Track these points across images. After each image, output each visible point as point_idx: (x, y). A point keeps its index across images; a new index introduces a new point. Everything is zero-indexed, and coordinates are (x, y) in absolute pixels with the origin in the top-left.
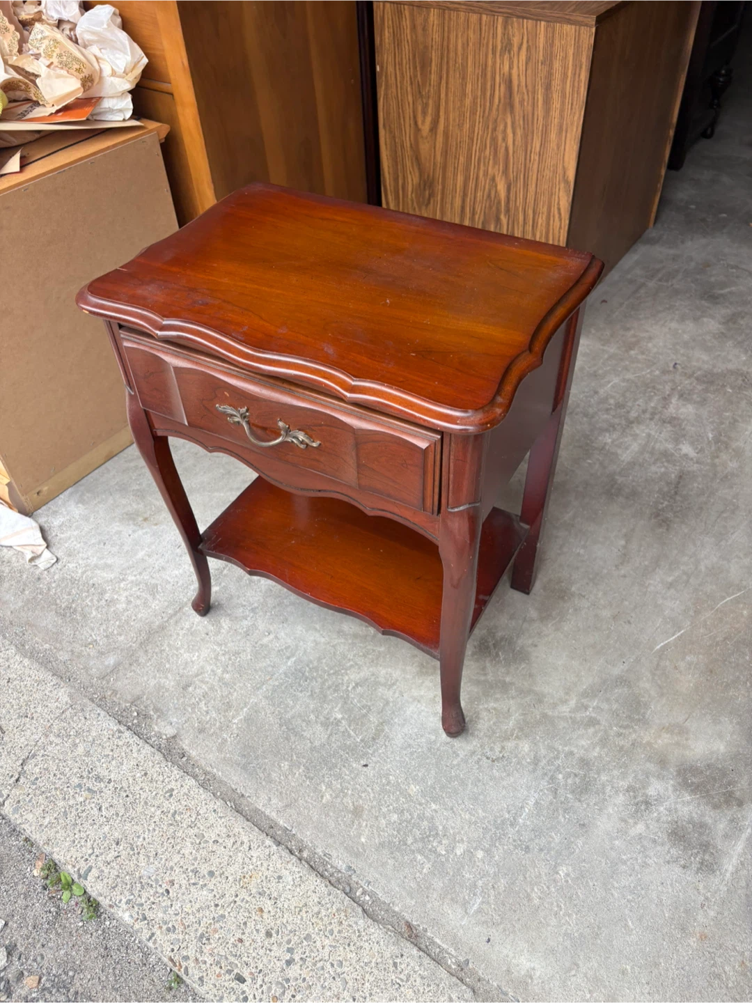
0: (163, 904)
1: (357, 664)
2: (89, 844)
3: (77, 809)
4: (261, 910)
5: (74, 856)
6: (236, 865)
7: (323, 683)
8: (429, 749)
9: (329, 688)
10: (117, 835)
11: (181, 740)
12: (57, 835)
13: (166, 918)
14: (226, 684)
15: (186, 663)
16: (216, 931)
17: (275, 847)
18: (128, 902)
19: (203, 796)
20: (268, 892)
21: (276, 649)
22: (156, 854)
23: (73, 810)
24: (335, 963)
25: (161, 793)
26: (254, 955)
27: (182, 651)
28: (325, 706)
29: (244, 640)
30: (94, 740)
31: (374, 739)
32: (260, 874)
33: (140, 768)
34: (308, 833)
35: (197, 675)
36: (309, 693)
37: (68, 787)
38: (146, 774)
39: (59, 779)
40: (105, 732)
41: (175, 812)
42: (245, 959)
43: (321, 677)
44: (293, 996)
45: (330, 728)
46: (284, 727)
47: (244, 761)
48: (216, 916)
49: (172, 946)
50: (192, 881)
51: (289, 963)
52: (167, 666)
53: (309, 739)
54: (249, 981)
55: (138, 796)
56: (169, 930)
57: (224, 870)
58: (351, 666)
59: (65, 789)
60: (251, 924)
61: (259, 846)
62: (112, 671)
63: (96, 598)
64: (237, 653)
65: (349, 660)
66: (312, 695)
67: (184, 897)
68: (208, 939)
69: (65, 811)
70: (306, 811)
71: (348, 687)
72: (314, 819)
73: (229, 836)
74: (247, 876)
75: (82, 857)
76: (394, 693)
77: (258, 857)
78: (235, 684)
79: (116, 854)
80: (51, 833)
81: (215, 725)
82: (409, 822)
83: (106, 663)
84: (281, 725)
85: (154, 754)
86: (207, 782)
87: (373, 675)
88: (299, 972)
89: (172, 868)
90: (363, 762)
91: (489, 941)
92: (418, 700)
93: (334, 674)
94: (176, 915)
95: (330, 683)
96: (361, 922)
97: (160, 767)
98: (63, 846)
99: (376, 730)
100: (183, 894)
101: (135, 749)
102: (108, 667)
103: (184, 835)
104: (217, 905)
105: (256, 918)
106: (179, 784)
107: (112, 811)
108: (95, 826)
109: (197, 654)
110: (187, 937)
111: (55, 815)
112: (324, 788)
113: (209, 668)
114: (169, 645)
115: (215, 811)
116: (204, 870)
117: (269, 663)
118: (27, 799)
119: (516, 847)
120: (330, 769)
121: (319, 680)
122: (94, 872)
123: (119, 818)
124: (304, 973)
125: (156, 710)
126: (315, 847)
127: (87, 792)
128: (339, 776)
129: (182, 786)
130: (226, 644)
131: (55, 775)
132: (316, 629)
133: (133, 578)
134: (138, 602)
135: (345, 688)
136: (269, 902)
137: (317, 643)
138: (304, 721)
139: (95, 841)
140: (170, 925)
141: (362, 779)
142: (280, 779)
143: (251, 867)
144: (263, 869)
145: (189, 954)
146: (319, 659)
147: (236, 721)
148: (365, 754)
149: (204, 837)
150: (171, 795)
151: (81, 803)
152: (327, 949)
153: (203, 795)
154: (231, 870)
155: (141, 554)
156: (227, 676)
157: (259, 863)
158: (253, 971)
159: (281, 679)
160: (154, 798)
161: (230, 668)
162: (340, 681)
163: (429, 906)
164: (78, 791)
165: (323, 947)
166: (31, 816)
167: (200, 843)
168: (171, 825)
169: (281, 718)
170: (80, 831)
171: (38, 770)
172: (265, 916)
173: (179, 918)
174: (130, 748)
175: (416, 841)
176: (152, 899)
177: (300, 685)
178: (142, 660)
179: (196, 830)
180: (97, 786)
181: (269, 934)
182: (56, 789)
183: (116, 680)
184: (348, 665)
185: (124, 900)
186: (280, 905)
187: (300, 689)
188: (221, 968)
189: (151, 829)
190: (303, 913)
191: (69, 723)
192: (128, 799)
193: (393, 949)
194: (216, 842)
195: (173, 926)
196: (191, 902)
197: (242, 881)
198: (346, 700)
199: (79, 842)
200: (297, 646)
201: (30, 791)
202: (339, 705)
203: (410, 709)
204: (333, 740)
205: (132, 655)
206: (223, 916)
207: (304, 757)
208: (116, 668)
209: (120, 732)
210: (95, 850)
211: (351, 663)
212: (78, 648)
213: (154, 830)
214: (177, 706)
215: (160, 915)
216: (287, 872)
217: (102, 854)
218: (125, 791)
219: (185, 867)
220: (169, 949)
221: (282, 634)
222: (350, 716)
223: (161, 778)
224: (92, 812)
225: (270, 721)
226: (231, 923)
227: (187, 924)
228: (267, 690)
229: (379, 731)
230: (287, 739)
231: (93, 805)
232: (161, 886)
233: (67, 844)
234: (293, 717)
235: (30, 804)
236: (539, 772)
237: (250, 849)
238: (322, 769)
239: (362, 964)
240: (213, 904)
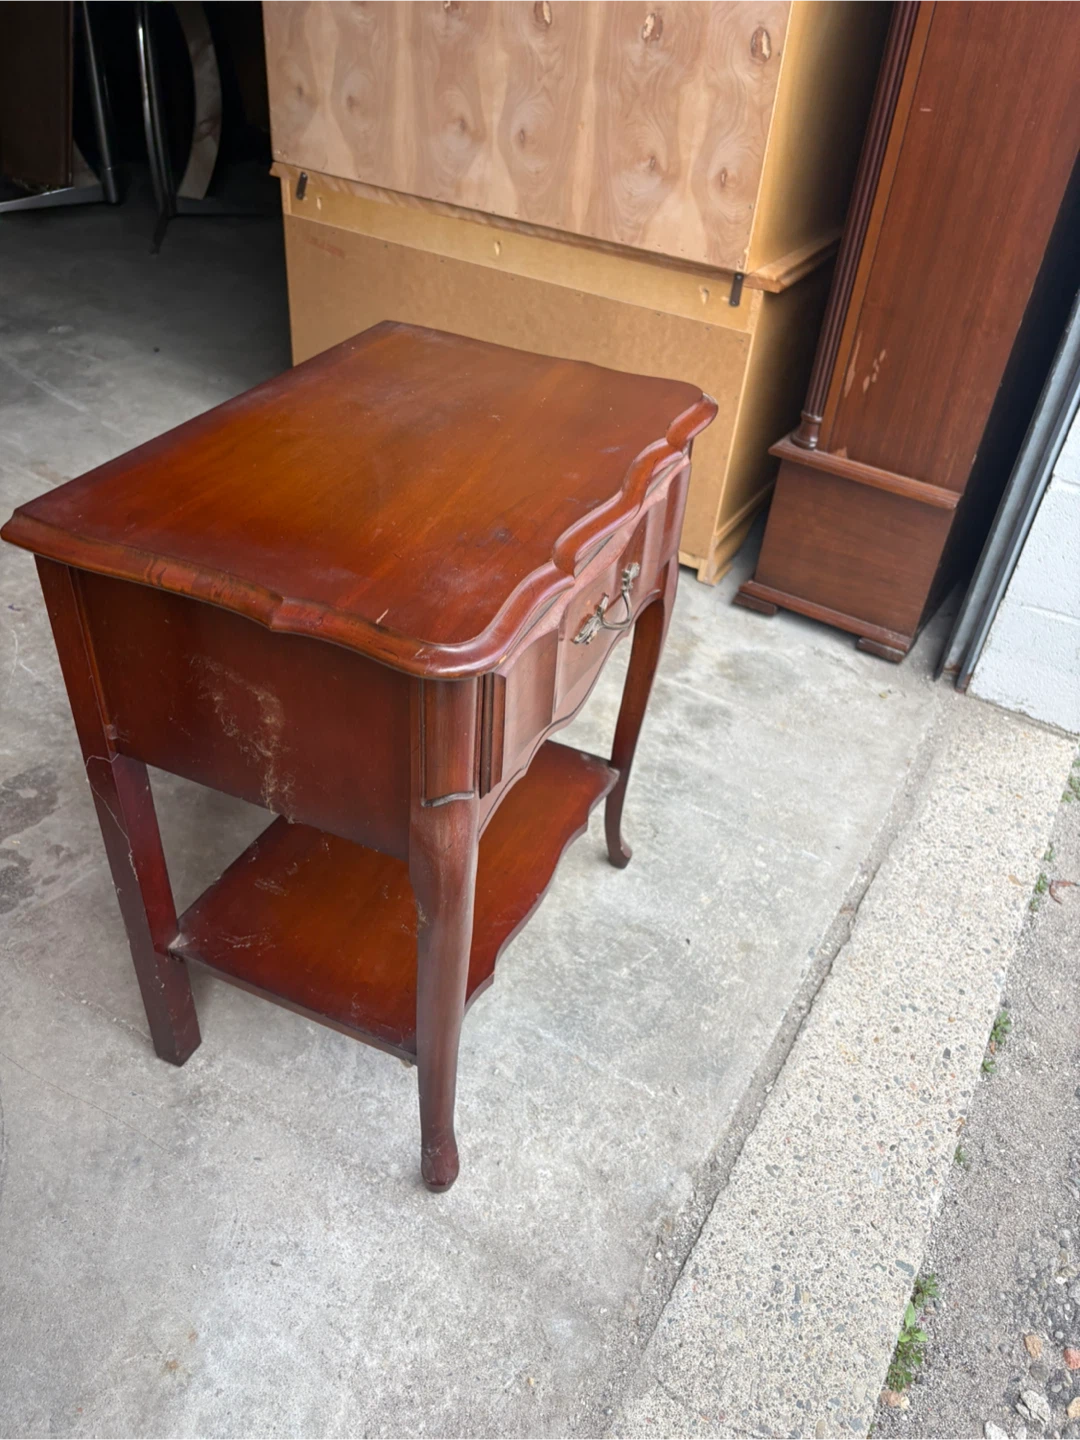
0: (908, 1150)
1: (544, 955)
2: (870, 1275)
3: (829, 1310)
4: (876, 1040)
5: (892, 1293)
6: (839, 1070)
7: (578, 992)
8: (654, 883)
9: (585, 984)
10: (847, 1235)
11: (697, 1163)
12: (872, 1332)
13: (920, 1143)
14: (593, 1116)
15: (557, 1186)
16: (913, 1085)
17: (808, 1031)
18: (920, 1197)
19: (768, 1123)
20: (856, 1035)
21: (525, 1055)
22: (855, 1171)
23: (832, 1316)
24: (900, 968)
25: (775, 1183)
26: (920, 1042)
27: (535, 1197)
28: (612, 986)
29: (509, 1104)
30: (717, 1316)
31: (651, 934)
32: (840, 1043)
33: (747, 1222)
34: (785, 993)
35: (580, 1163)
36: (597, 1007)
37: (801, 1338)
38: (754, 1212)
39: (791, 1359)
40: (701, 1299)
41: (795, 1157)
42: (928, 1051)
43: (570, 994)
44: (942, 1003)
45: (644, 979)
46: (652, 1032)
47: (710, 1073)
48: (898, 1087)
49: (947, 1132)
50: (872, 1120)
51: (915, 1009)
52: (566, 1216)
53: (665, 1001)
54: (945, 1045)
55: (788, 1216)
56: (932, 1139)
57: (848, 1085)
58: (547, 961)
59: (805, 1341)
60: (893, 1048)
61: (811, 1048)
62: (587, 1317)
63: (408, 1415)
64: (535, 1110)
65: (537, 964)
66: (599, 1004)
67: (892, 1126)
68: (924, 1092)
69: (837, 1330)
70: (760, 997)
71: (581, 963)
72: (766, 989)
73: (809, 1084)
74: (847, 1057)
75: (890, 1280)
76: (584, 915)
77: (823, 1047)
78: (592, 1104)
79: (871, 1229)
80: (873, 1342)
81: (662, 1121)
82: (744, 904)
83: (570, 1333)
84: (650, 1036)
85: (721, 1205)
86: (747, 1121)
87: (560, 937)
88: (919, 1000)
89: (865, 1148)
90: (684, 944)
91: (838, 848)
92: (590, 894)
93: (562, 980)
94: (913, 1132)
95: (577, 984)
96: (856, 946)
97: (739, 1192)
98: (885, 1317)
99: (639, 931)
100: (889, 1128)
101: (719, 1238)
102: (577, 1330)
103: (822, 1140)
104: (888, 1087)
105: (885, 1043)
106: (757, 1160)
107: (818, 1251)
108: (845, 1272)
109: (540, 1171)
110: (931, 1116)
111: (848, 1346)
112: (725, 982)
113: (566, 1147)
114: (523, 1224)
115: (782, 1106)
116: (854, 1107)
117: (550, 1063)
118: (835, 1408)
119: (745, 823)
120: (700, 976)
121: (573, 997)
122: (902, 1255)
123: (825, 1236)
124: (918, 994)
125: (651, 1215)
126: (797, 985)
127: (801, 1302)
128: (707, 968)
129: (760, 1155)
130: (517, 1130)
131: (787, 1371)
132: (486, 1007)
133: (355, 1343)
134: (423, 1311)
135: (583, 967)
136: (865, 1034)
137: (510, 1005)
138: (639, 1010)
139: (863, 1266)
140: (926, 1137)
141: (706, 946)
142: (726, 1029)
143: (836, 1054)
144: (834, 1042)
145: (946, 1111)
146: (538, 999)
147: (652, 1093)
148: (672, 941)
149: (817, 1114)
150: (776, 1167)
151: (818, 1306)
152: (891, 975)
153: (765, 1122)
154: (845, 1077)
155: (284, 1346)
156: (578, 1117)
157: (830, 1046)
158: (935, 1042)
159: (577, 1043)
160: (785, 1192)
161: (565, 1116)
162: (574, 972)
163: (824, 888)
164: (803, 1317)
165: (889, 979)
166: (858, 1389)
167: (826, 1118)
168: (813, 1160)
169: (640, 1037)
170: (858, 1295)
171: (786, 1407)
172: (880, 1035)
173: (915, 1128)
174: (719, 1246)
175: (764, 897)
176: (907, 1165)
177: (585, 1018)
178: (557, 1264)
179: (812, 1125)
180: (789, 1287)
181: (896, 1030)
182: (808, 1359)
183: (602, 1301)
184: (545, 964)
185: (921, 1203)
186: (865, 1021)
187: (591, 1018)
188: (945, 1075)
189: (826, 1187)
190: (866, 998)
191: (693, 1377)
192: (795, 1230)
193: (870, 918)
194: (819, 1098)
195: (926, 1133)
196: (894, 1117)
197: (854, 1062)
198: (600, 965)
199: (872, 1291)
200: (517, 1029)
201: (822, 1409)
202: (610, 971)
203: (605, 900)
204: (661, 975)
205: (549, 1287)
206: (896, 1079)
207: (692, 1006)
208: (581, 1311)
209: (696, 1271)
210: (875, 1262)
211: (543, 961)
212: (541, 1408)
213: (826, 1182)
214: (640, 1183)
215: (920, 1151)
216: (830, 1015)
217: (877, 1252)
218: (785, 1238)
219: (859, 1132)
220: (950, 1135)
221: (495, 1051)
222: (625, 960)
223: (755, 1188)
224: (827, 1283)
225: (645, 1050)
226: (900, 1070)
227: (918, 1119)
228: (597, 1058)
229: (639, 929)
230: (669, 1026)
231: (817, 1284)
232: (889, 1158)
233: (880, 1311)
234: (636, 1023)
235: (842, 1399)
236: (663, 800)
237: (816, 1057)
238: (701, 985)
239: (892, 945)
240: (887, 1092)
